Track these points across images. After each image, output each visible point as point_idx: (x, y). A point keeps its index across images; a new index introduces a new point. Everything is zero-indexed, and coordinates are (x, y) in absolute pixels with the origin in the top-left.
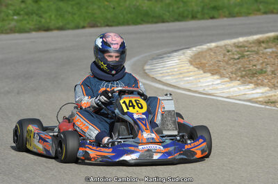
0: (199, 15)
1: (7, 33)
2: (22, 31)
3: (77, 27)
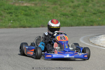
0: (86, 24)
1: (8, 28)
2: (14, 27)
3: (37, 27)
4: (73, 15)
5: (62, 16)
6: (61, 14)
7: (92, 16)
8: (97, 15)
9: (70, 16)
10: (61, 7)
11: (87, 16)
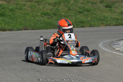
4: (55, 15)
5: (44, 15)
6: (41, 14)
7: (78, 15)
8: (84, 14)
9: (52, 15)
10: (38, 5)
11: (73, 16)
